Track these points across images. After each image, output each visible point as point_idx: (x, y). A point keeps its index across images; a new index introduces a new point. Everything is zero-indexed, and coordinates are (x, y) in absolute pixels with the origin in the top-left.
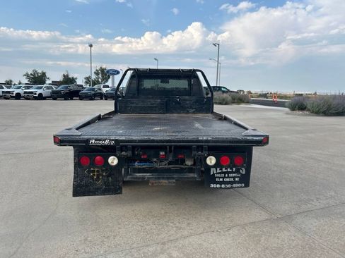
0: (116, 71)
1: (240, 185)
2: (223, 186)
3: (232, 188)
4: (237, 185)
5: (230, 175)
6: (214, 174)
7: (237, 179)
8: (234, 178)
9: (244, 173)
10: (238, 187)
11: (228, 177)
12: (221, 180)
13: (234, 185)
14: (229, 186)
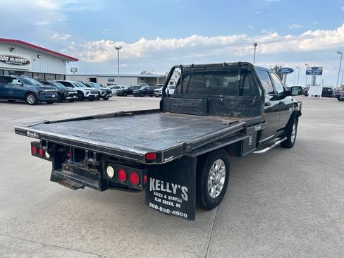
0: (289, 69)
1: (182, 214)
2: (161, 209)
3: (171, 214)
4: (178, 213)
5: (170, 198)
6: (153, 191)
7: (178, 205)
8: (175, 202)
9: (186, 199)
10: (179, 216)
11: (167, 200)
12: (160, 200)
13: (174, 212)
14: (168, 211)
